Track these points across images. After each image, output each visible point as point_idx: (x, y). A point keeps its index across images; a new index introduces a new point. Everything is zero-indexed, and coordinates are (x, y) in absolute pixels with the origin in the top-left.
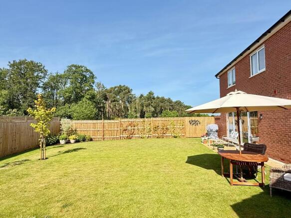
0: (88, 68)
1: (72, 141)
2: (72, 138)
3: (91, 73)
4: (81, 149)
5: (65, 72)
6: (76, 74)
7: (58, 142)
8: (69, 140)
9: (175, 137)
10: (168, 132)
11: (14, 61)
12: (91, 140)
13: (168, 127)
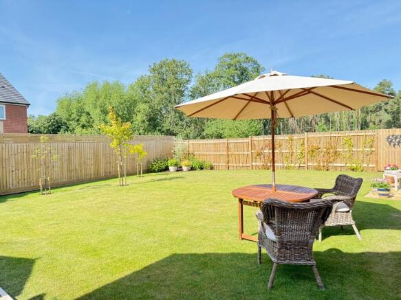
0: (249, 56)
1: (185, 168)
2: (184, 164)
3: (255, 63)
4: (180, 178)
5: (216, 68)
6: (232, 68)
7: (167, 169)
8: (181, 167)
9: (353, 170)
10: (339, 160)
11: (154, 64)
12: (212, 168)
13: (338, 150)
